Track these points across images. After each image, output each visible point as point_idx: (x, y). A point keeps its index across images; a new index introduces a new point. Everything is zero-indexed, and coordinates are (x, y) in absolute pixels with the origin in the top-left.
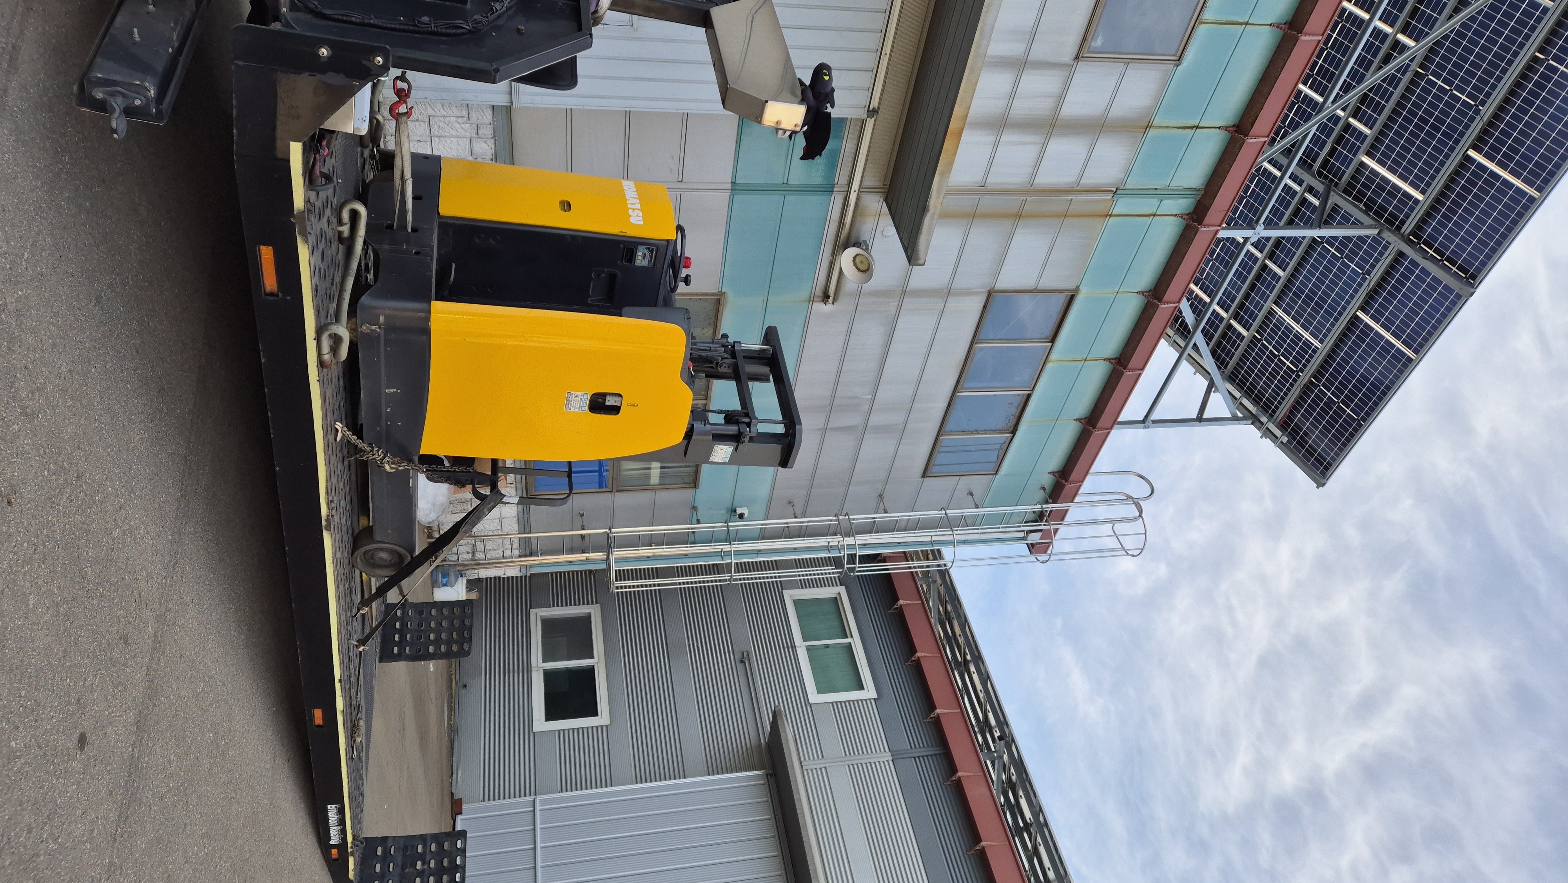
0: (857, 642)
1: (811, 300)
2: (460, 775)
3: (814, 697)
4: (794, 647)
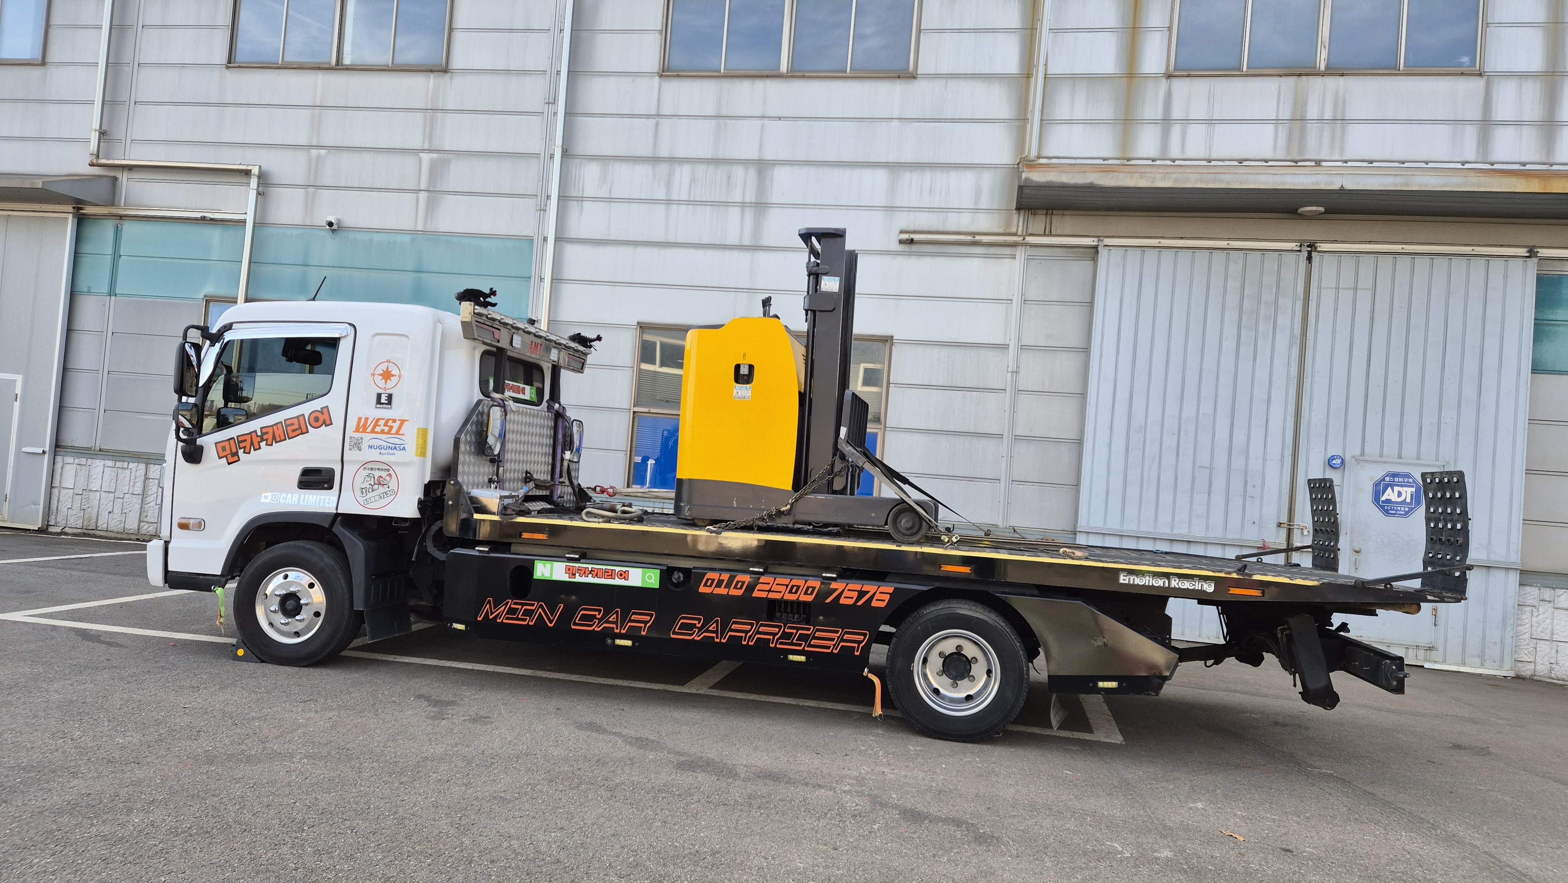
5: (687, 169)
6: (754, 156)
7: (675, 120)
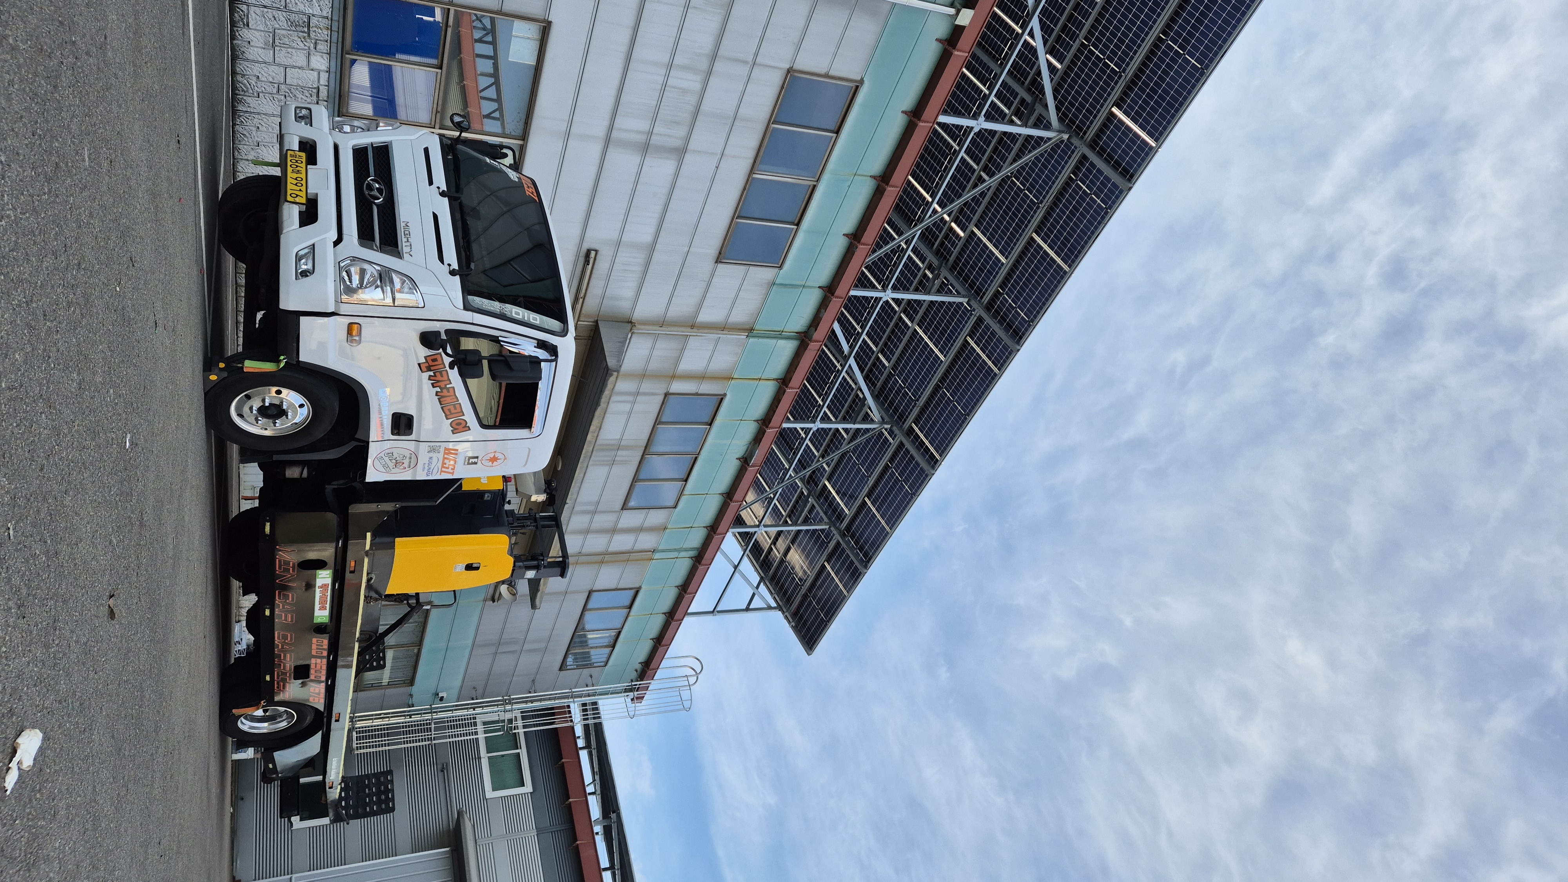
0: (523, 752)
1: (485, 600)
2: (238, 862)
3: (490, 794)
4: (480, 758)
5: (697, 86)
6: (690, 147)
7: (745, 79)
